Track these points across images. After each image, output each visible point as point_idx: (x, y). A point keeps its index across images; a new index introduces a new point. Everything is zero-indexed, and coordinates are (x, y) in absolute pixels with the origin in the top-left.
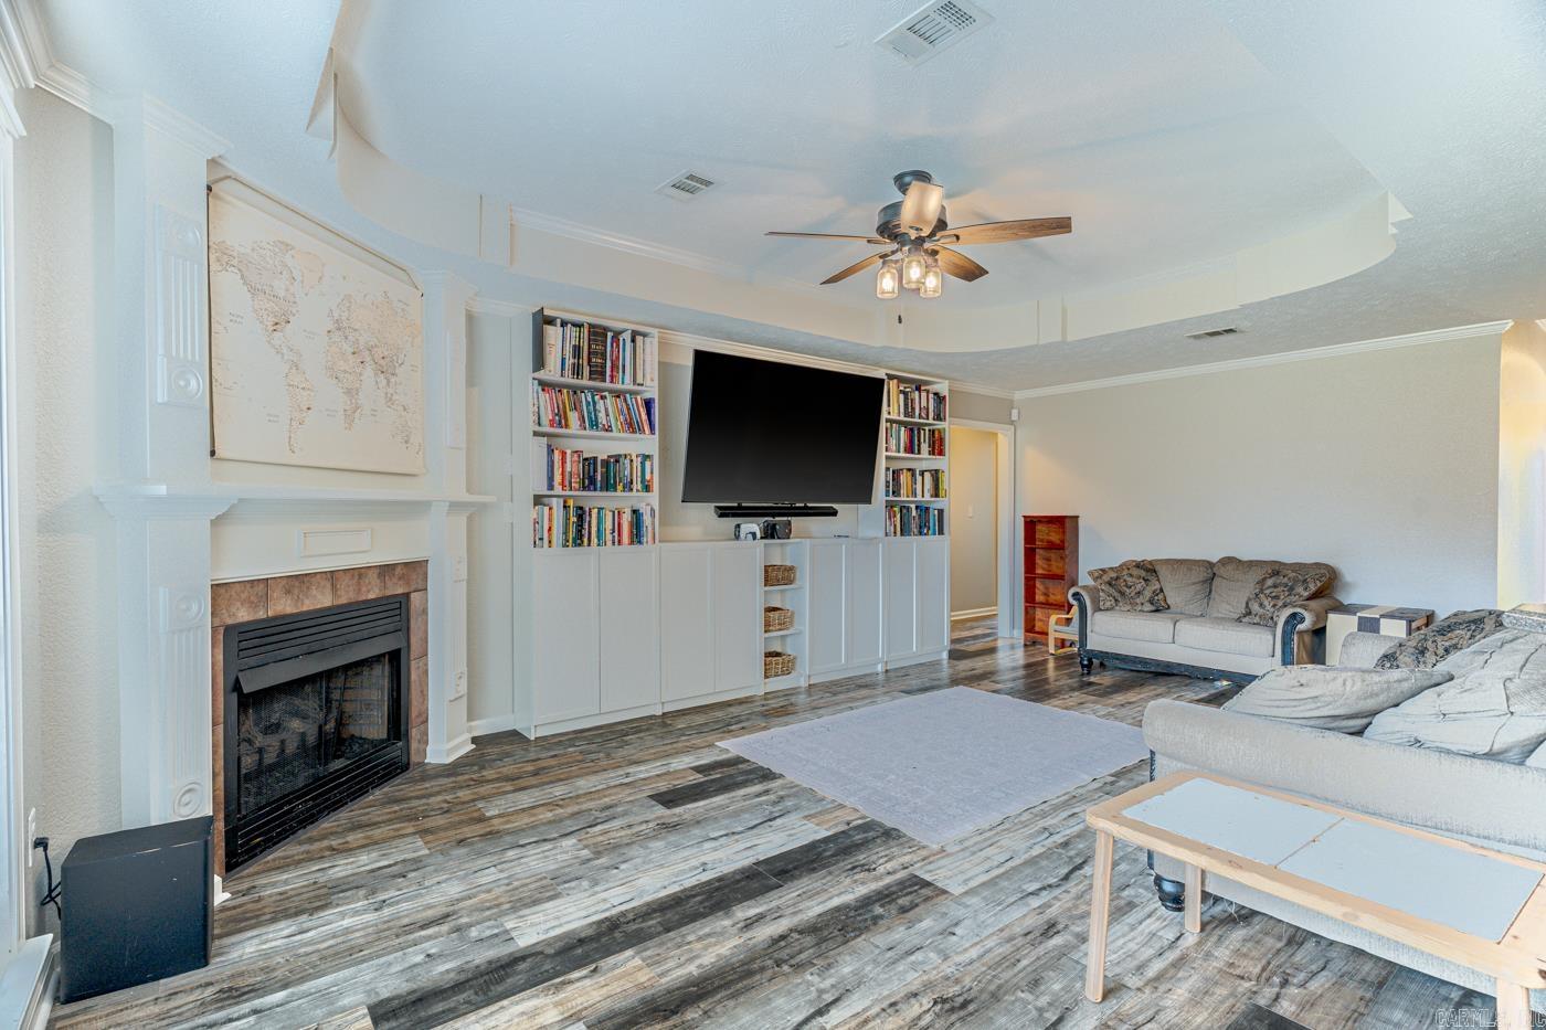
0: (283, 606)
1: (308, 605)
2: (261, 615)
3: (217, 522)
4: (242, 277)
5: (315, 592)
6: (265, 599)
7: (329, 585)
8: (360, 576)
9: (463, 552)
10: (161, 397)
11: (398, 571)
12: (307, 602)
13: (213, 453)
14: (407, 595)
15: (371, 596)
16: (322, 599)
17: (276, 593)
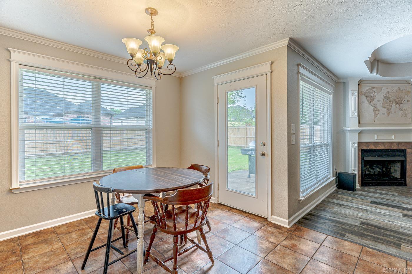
0: (373, 147)
1: (378, 148)
2: (368, 148)
3: (359, 133)
4: (365, 95)
5: (380, 146)
6: (369, 146)
7: (383, 145)
8: (391, 144)
10: (351, 116)
11: (403, 144)
12: (378, 147)
13: (359, 123)
14: (405, 149)
15: (394, 148)
16: (382, 147)
17: (371, 145)
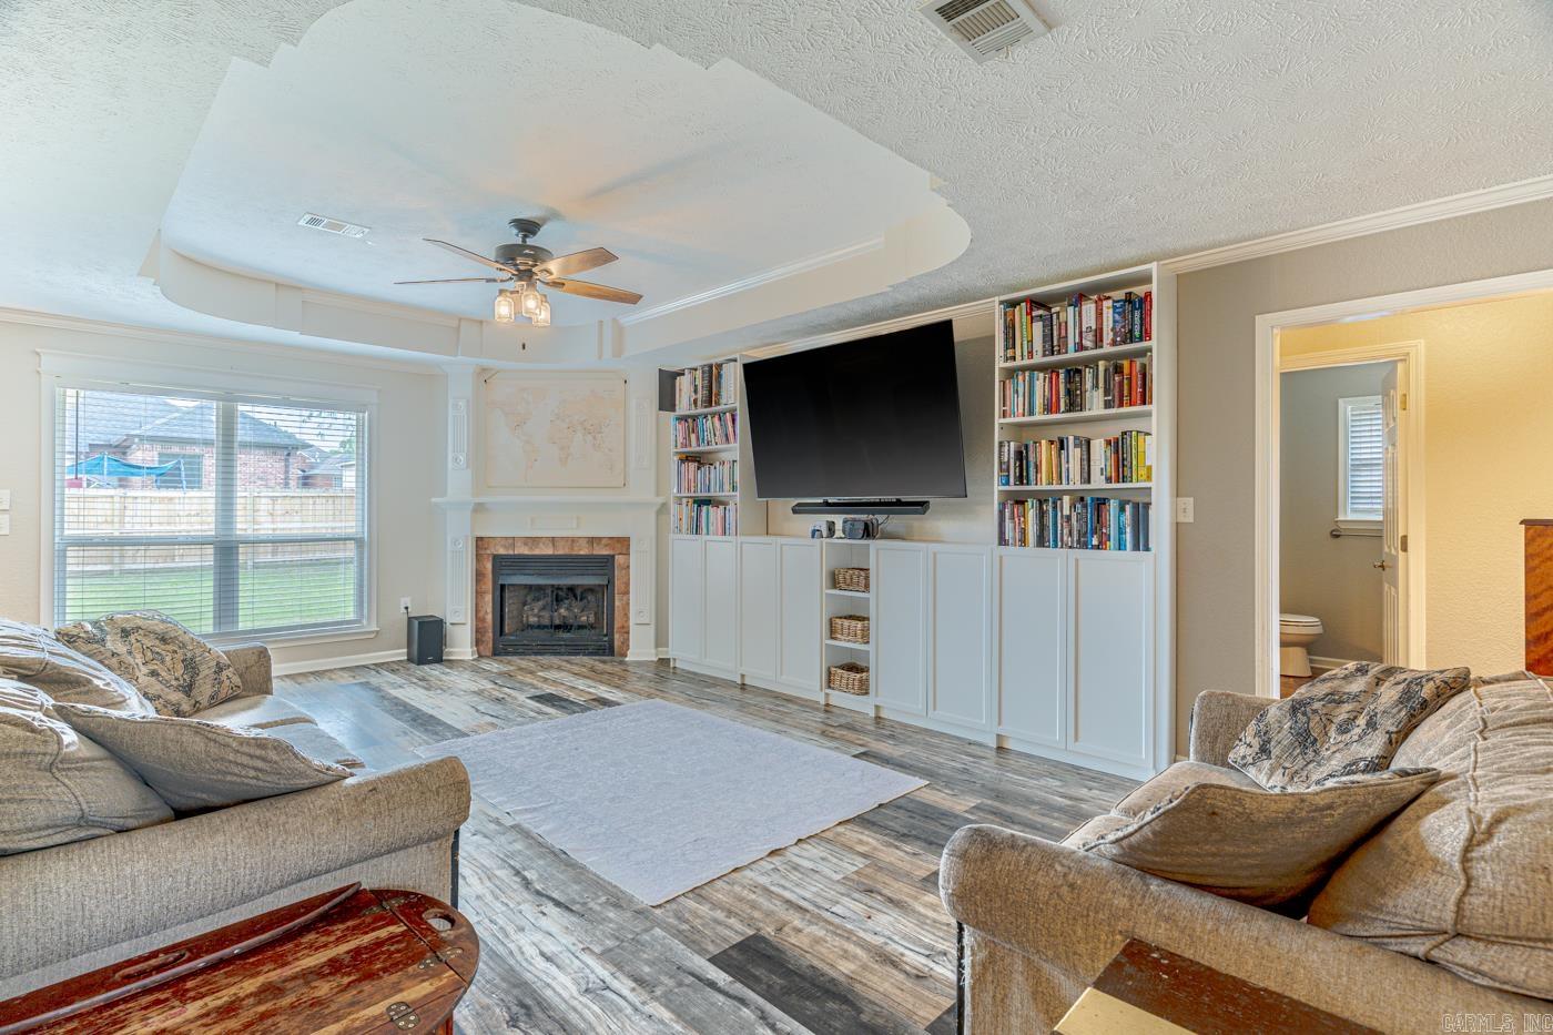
0: (523, 550)
1: (537, 552)
2: (511, 552)
5: (542, 546)
6: (513, 546)
8: (573, 541)
9: (653, 533)
10: (452, 467)
11: (604, 542)
12: (536, 550)
14: (613, 556)
15: (582, 553)
17: (518, 544)
